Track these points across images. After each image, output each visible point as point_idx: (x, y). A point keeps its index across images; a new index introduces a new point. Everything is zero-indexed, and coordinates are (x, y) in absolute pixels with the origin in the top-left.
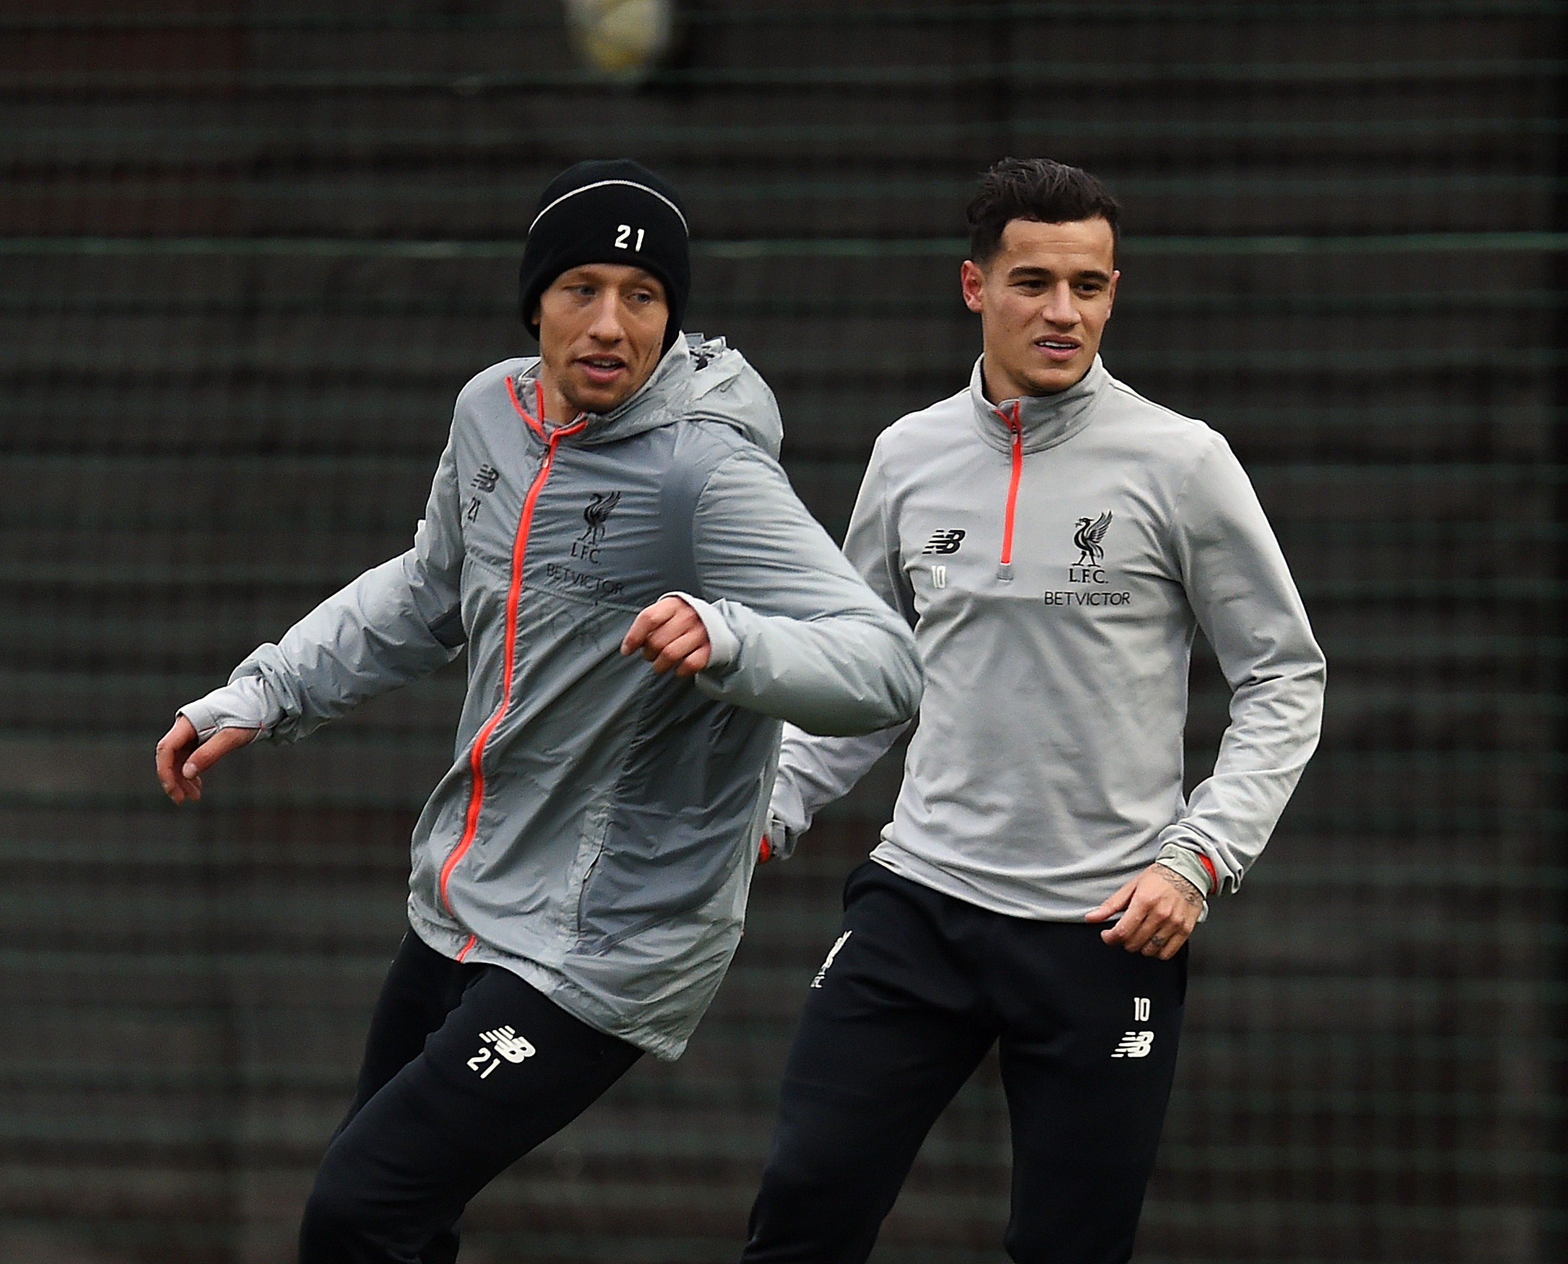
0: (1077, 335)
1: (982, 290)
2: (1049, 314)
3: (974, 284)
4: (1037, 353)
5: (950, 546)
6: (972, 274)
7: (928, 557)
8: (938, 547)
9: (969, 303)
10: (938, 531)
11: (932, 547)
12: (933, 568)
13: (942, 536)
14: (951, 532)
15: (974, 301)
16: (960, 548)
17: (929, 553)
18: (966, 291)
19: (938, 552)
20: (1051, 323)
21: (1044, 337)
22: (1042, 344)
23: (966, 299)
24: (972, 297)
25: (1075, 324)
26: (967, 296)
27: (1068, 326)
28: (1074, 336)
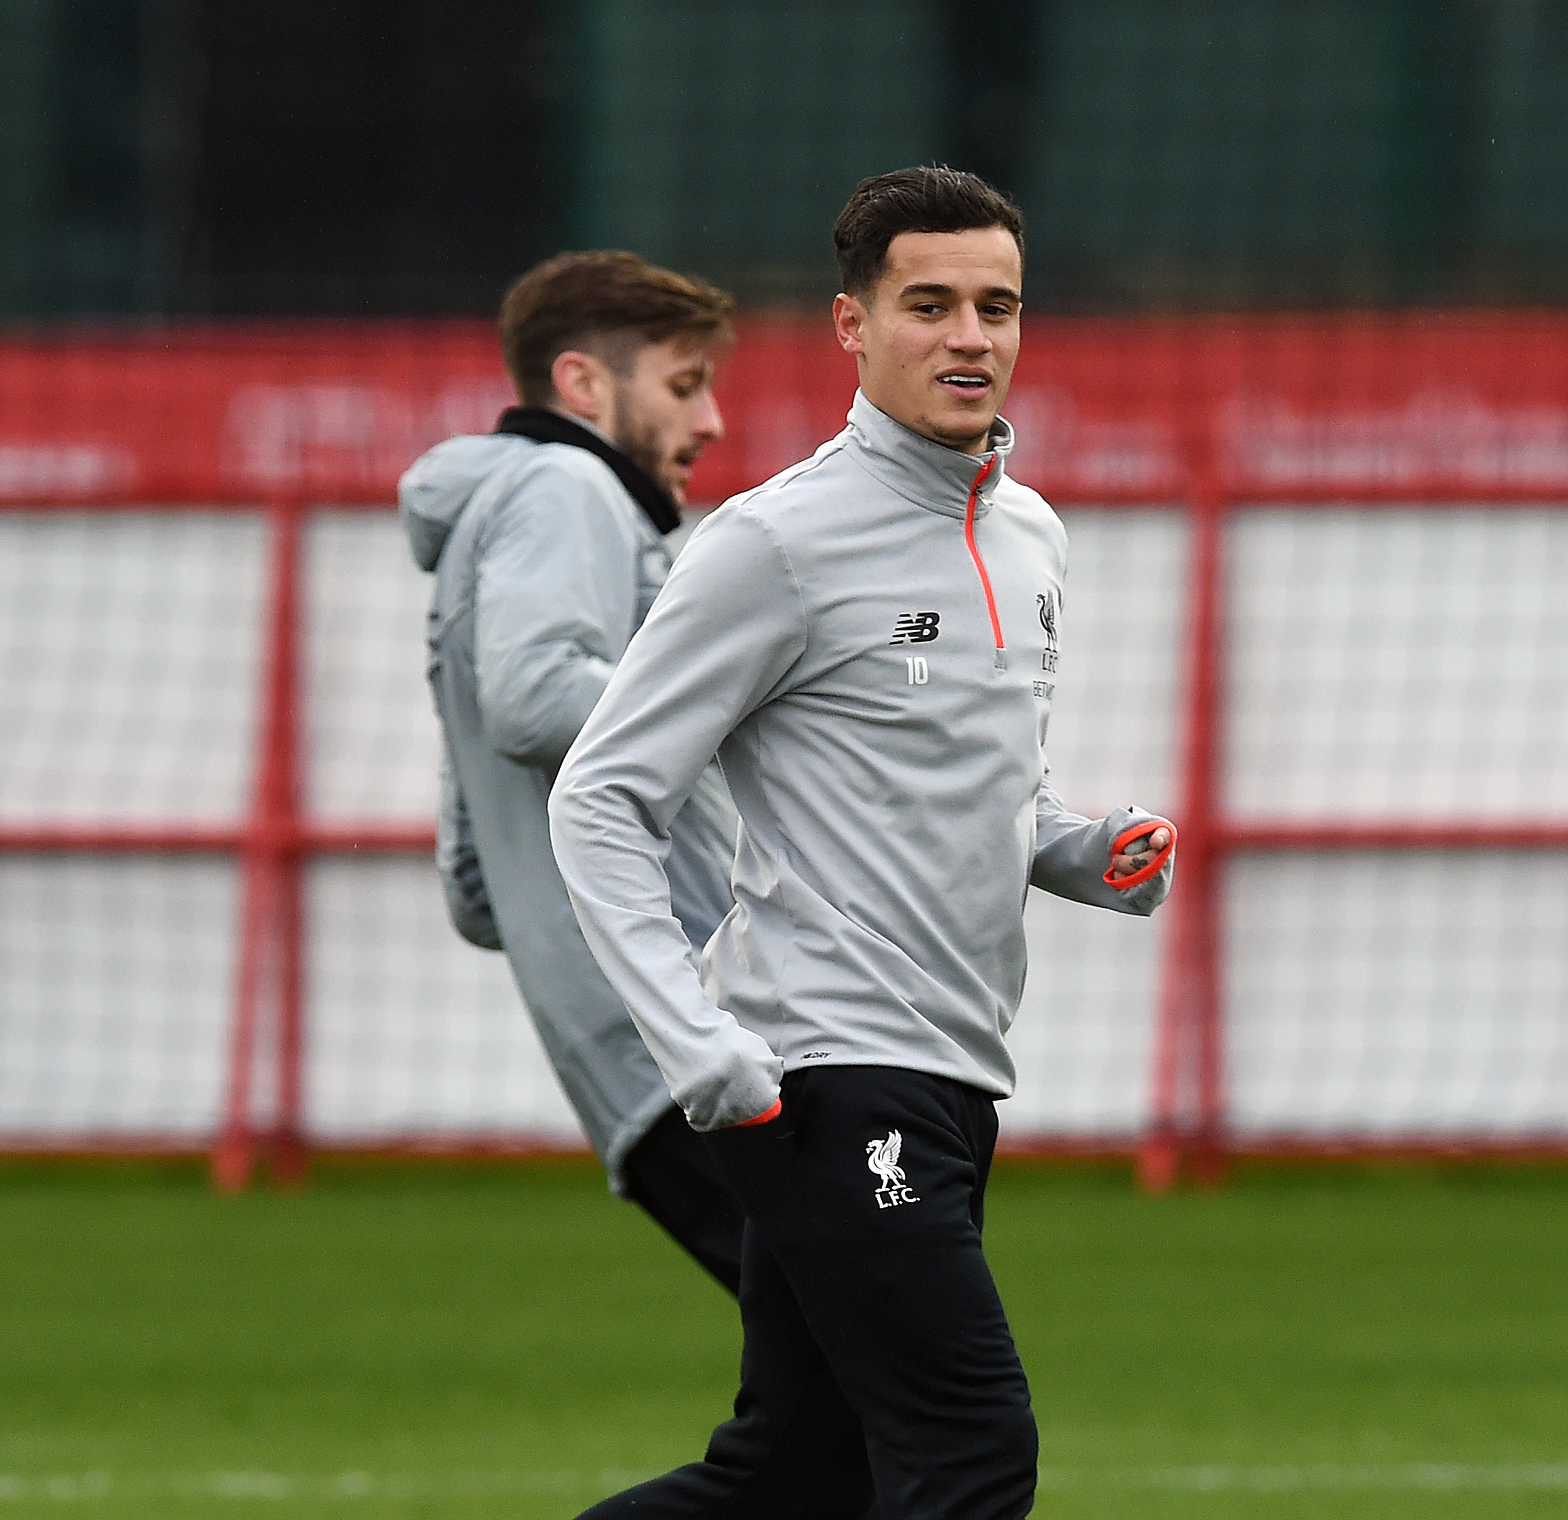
0: (988, 365)
1: (861, 326)
2: (954, 342)
3: (853, 322)
4: (941, 392)
5: (926, 632)
6: (848, 309)
7: (899, 647)
8: (910, 635)
9: (845, 345)
10: (901, 616)
11: (903, 635)
12: (909, 661)
13: (911, 622)
14: (919, 615)
15: (852, 341)
16: (939, 635)
17: (901, 642)
18: (840, 331)
19: (913, 641)
20: (957, 352)
21: (948, 370)
22: (947, 379)
23: (842, 342)
24: (850, 338)
25: (986, 352)
26: (843, 338)
27: (978, 353)
28: (985, 368)
